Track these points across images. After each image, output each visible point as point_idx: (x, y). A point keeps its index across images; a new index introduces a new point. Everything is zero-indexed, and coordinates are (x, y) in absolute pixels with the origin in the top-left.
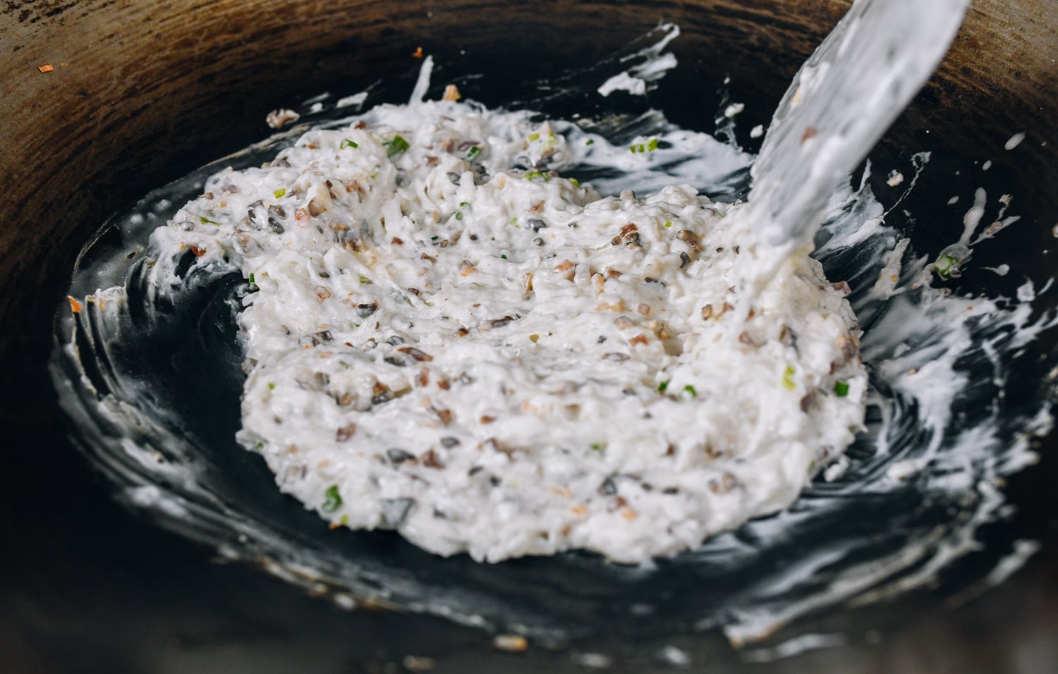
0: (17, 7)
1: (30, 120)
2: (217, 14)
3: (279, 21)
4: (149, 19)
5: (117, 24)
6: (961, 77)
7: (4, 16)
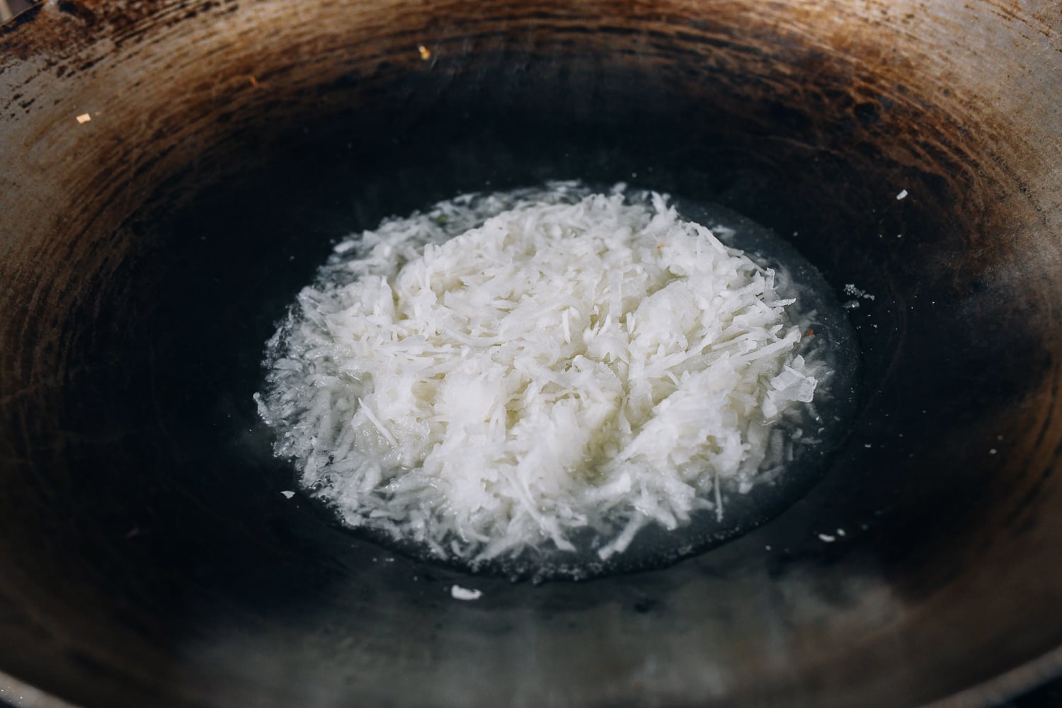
0: (55, 64)
1: (74, 167)
2: (230, 58)
3: (285, 61)
4: (169, 67)
5: (141, 73)
6: (897, 94)
7: (43, 73)
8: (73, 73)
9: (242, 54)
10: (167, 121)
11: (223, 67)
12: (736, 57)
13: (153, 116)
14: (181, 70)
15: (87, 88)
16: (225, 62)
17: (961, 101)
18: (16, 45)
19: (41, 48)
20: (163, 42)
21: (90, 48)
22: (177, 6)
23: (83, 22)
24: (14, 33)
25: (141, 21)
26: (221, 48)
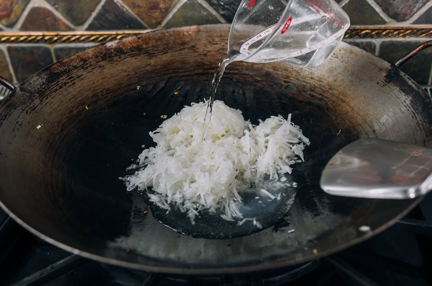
0: (24, 110)
1: (41, 144)
2: (77, 100)
3: (94, 99)
4: (59, 106)
5: (51, 109)
6: (297, 81)
7: (22, 113)
8: (31, 112)
9: (80, 98)
10: (63, 125)
11: (75, 104)
12: (242, 77)
13: (58, 123)
14: (63, 107)
15: (36, 117)
16: (76, 102)
17: (317, 80)
18: (12, 105)
19: (19, 105)
20: (54, 98)
21: (33, 103)
22: (56, 85)
23: (29, 94)
24: (11, 101)
25: (46, 92)
26: (73, 98)
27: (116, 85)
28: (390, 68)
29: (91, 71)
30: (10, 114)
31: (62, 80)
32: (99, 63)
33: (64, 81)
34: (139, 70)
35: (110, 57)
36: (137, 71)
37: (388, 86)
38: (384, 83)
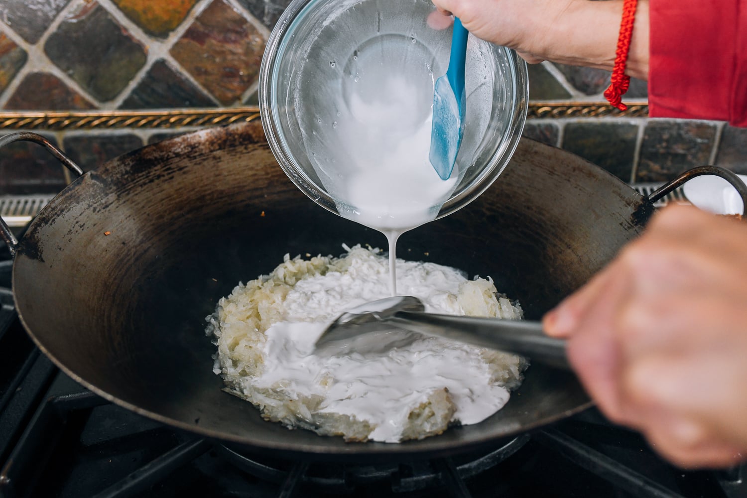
0: (92, 206)
1: (107, 257)
2: (172, 203)
3: (199, 204)
4: (143, 207)
6: (505, 210)
7: (87, 210)
8: (100, 210)
9: (178, 200)
10: (145, 234)
11: (169, 207)
14: (149, 209)
15: (107, 218)
16: (169, 205)
18: (74, 196)
19: (84, 198)
20: (139, 195)
21: (106, 198)
22: (144, 177)
23: (102, 185)
24: (73, 191)
25: (128, 185)
26: (167, 198)
27: (234, 188)
28: (641, 202)
29: (200, 164)
30: (70, 209)
31: (156, 170)
32: (215, 153)
33: (158, 173)
34: (273, 170)
35: (232, 145)
36: (269, 171)
37: (634, 229)
38: (630, 224)
